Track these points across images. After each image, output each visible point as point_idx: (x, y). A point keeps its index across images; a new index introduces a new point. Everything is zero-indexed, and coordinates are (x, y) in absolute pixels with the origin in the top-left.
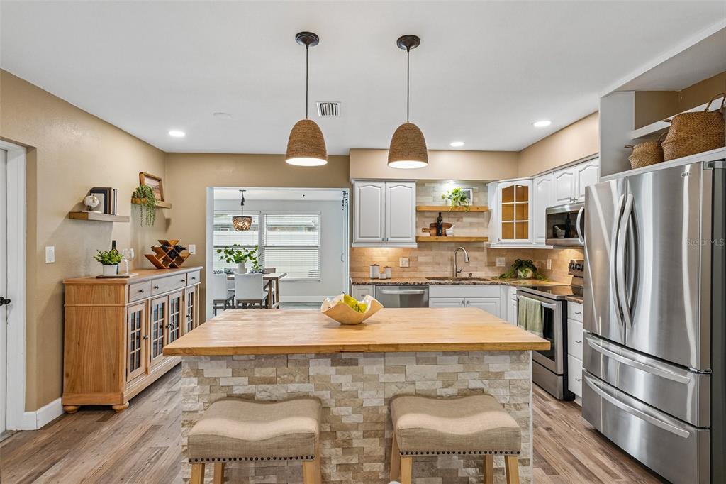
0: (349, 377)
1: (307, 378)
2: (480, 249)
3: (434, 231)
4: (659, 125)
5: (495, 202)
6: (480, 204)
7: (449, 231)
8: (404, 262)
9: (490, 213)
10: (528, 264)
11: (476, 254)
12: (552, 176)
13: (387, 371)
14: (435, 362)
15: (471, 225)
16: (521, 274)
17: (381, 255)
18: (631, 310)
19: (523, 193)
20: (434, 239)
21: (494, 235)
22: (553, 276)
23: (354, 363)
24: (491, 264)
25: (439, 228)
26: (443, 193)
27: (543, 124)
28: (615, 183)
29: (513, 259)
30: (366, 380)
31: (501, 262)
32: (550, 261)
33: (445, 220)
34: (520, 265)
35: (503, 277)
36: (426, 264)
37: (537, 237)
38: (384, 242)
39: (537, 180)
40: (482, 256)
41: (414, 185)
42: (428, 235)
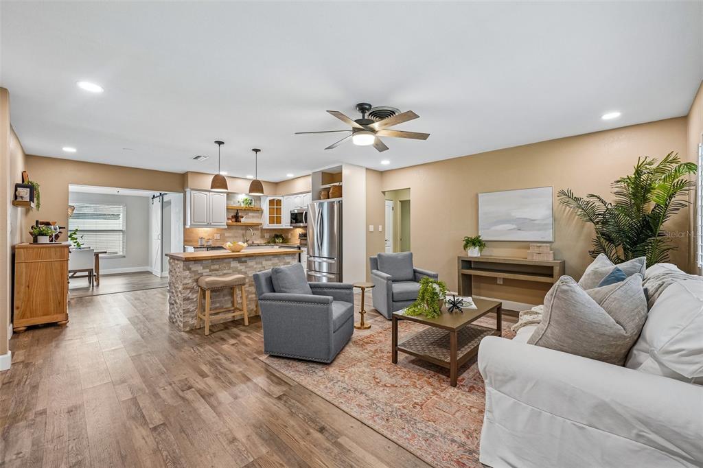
0: (244, 267)
1: (230, 268)
2: (257, 229)
3: (234, 220)
4: (328, 186)
5: (265, 206)
6: (258, 207)
7: (243, 220)
8: (217, 236)
9: (262, 211)
10: (281, 236)
11: (255, 232)
12: (291, 197)
13: (257, 264)
14: (271, 260)
15: (253, 217)
16: (277, 241)
17: (204, 232)
18: (321, 245)
19: (279, 202)
20: (235, 223)
21: (265, 222)
22: (291, 240)
23: (245, 262)
24: (263, 237)
25: (237, 218)
26: (238, 200)
27: (290, 176)
28: (316, 204)
29: (273, 234)
30: (250, 267)
31: (267, 236)
32: (290, 234)
33: (240, 214)
34: (277, 236)
35: (269, 243)
36: (229, 237)
37: (286, 223)
38: (209, 225)
39: (285, 197)
40: (258, 233)
41: (225, 195)
42: (230, 221)
